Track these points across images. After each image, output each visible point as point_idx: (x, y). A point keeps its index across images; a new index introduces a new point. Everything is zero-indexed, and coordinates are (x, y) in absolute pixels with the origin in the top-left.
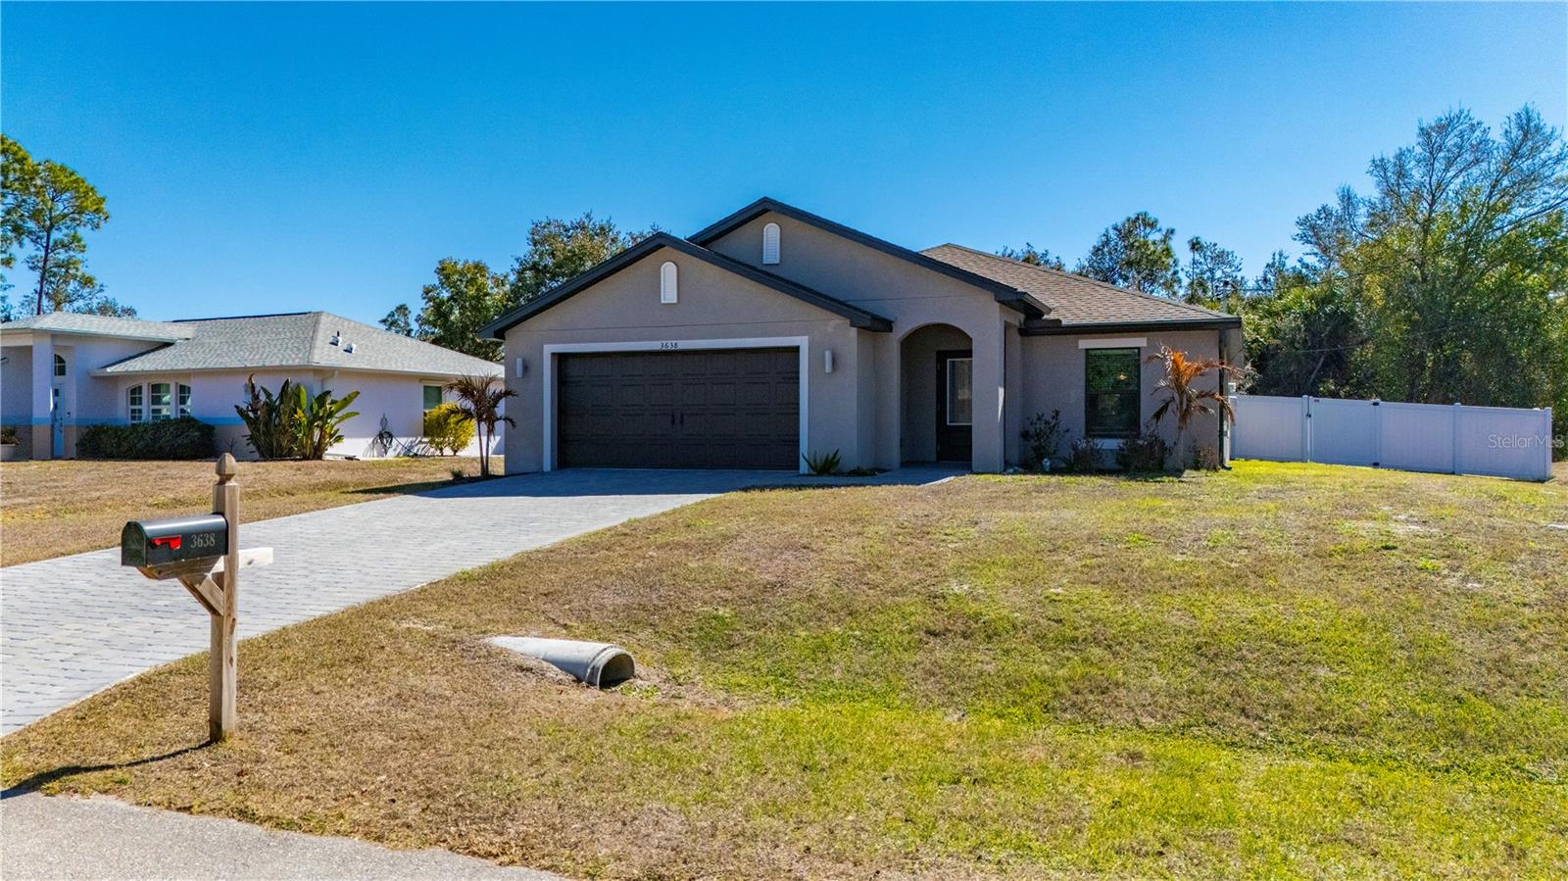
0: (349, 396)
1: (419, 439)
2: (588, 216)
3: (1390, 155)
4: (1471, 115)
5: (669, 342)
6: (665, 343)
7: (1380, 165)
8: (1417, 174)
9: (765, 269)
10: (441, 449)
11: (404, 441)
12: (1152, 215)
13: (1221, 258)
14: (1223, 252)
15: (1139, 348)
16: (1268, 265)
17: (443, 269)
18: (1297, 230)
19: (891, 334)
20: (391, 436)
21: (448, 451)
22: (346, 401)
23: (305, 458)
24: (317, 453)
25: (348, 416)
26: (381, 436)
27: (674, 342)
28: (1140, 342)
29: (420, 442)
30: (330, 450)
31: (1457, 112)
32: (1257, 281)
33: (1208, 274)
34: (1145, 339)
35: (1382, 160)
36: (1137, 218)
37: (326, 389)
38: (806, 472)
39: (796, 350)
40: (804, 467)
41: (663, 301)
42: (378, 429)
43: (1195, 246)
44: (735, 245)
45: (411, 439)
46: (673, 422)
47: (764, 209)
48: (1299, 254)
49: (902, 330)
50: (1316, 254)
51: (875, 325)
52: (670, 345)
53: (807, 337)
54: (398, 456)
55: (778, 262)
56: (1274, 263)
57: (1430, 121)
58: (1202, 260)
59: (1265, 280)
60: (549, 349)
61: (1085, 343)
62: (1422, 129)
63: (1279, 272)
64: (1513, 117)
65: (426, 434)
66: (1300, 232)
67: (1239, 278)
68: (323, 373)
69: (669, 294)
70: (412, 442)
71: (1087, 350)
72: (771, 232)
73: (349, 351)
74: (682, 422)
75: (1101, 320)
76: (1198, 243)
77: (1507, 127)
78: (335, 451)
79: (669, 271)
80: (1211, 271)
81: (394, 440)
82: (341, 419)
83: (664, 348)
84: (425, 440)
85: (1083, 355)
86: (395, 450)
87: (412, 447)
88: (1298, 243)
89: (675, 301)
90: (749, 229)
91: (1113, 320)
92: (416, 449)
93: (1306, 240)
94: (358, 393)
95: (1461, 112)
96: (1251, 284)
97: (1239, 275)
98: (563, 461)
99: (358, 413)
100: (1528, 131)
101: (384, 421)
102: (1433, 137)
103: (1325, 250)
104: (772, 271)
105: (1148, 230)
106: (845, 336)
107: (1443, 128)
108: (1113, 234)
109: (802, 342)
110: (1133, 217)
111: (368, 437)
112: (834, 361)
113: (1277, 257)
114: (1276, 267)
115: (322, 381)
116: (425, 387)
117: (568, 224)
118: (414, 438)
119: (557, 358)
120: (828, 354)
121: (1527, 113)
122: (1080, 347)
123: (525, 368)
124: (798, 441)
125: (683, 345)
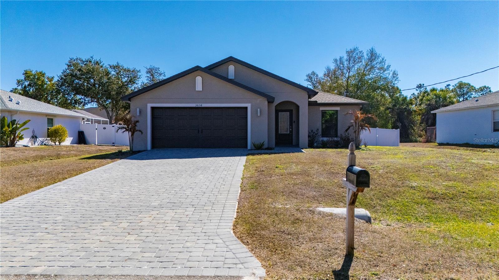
0: (26, 121)
1: (46, 139)
2: (92, 57)
3: (338, 58)
4: (359, 49)
5: (199, 104)
6: (197, 104)
7: (336, 61)
8: (346, 63)
9: (230, 79)
10: (55, 143)
11: (40, 139)
15: (337, 111)
17: (26, 73)
18: (306, 78)
19: (273, 104)
20: (36, 137)
21: (57, 143)
22: (25, 123)
23: (7, 146)
24: (13, 144)
25: (24, 129)
26: (33, 137)
27: (201, 104)
28: (338, 108)
29: (46, 140)
30: (18, 143)
31: (355, 48)
34: (339, 108)
35: (336, 59)
37: (13, 119)
38: (250, 149)
39: (246, 108)
40: (249, 147)
41: (196, 90)
42: (31, 135)
44: (220, 70)
45: (43, 139)
46: (198, 132)
47: (231, 60)
49: (277, 102)
50: (310, 85)
52: (199, 105)
53: (250, 104)
54: (38, 145)
55: (234, 79)
57: (348, 50)
60: (149, 106)
61: (322, 108)
62: (347, 52)
64: (369, 50)
65: (48, 137)
68: (12, 112)
69: (199, 87)
70: (43, 140)
71: (322, 110)
72: (231, 68)
73: (18, 104)
74: (202, 132)
75: (327, 102)
77: (367, 53)
78: (20, 143)
79: (199, 79)
81: (38, 139)
82: (22, 131)
83: (197, 106)
84: (49, 139)
85: (321, 112)
86: (37, 143)
87: (43, 142)
89: (201, 90)
90: (223, 67)
92: (45, 142)
93: (308, 80)
94: (30, 120)
95: (356, 48)
98: (154, 146)
99: (29, 128)
100: (373, 55)
101: (33, 132)
102: (350, 54)
106: (264, 104)
107: (352, 51)
109: (249, 106)
111: (28, 138)
112: (260, 112)
115: (11, 115)
116: (48, 118)
117: (84, 60)
118: (44, 138)
119: (153, 109)
120: (259, 110)
121: (373, 49)
122: (320, 110)
123: (140, 112)
124: (247, 138)
125: (204, 105)
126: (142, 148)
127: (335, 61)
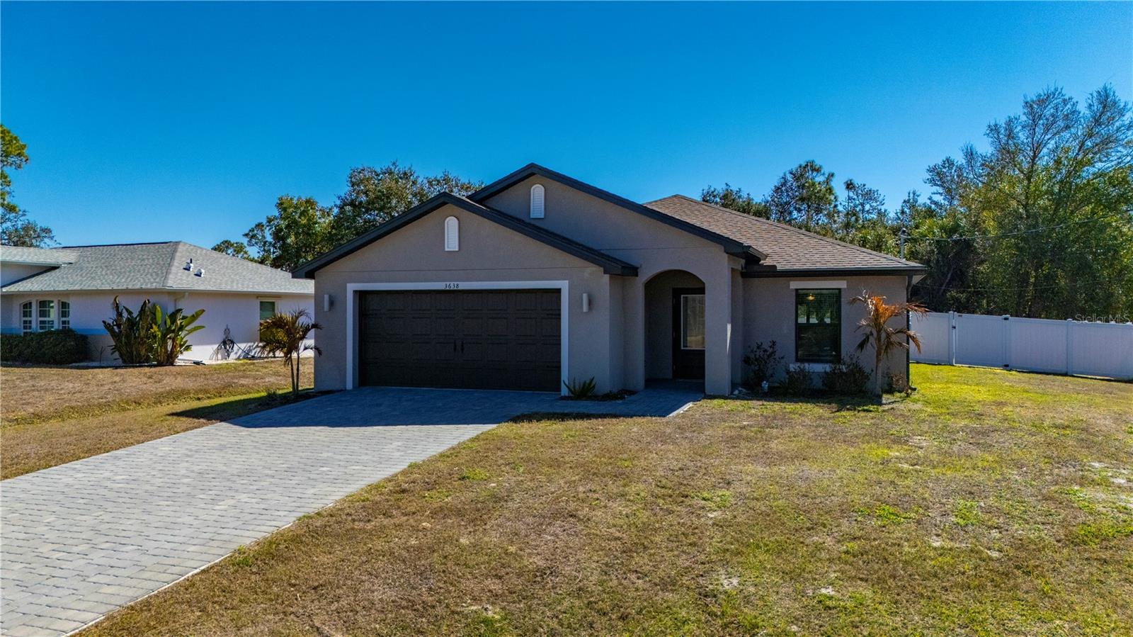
0: (196, 313)
1: (256, 344)
2: (394, 164)
3: (1002, 122)
4: (1063, 92)
5: (452, 284)
6: (448, 284)
7: (994, 129)
8: (1022, 136)
9: (533, 222)
11: (243, 346)
12: (818, 163)
13: (869, 195)
14: (870, 191)
15: (840, 289)
16: (905, 201)
17: (281, 204)
18: (928, 176)
19: (637, 278)
20: (233, 342)
22: (194, 317)
23: (160, 364)
24: (169, 360)
25: (195, 329)
26: (224, 343)
27: (456, 283)
28: (841, 284)
29: (257, 346)
30: (180, 357)
31: (1053, 90)
32: (896, 213)
33: (860, 207)
34: (845, 282)
35: (996, 125)
36: (807, 165)
37: (178, 308)
38: (567, 395)
39: (558, 291)
40: (564, 391)
41: (446, 249)
42: (222, 337)
43: (849, 186)
44: (506, 202)
45: (249, 344)
46: (455, 349)
47: (530, 173)
48: (928, 194)
49: (646, 274)
50: (941, 194)
51: (623, 270)
52: (452, 285)
53: (567, 282)
54: (238, 359)
55: (542, 217)
56: (909, 200)
57: (1032, 96)
58: (855, 197)
59: (903, 212)
60: (351, 287)
61: (795, 284)
62: (1026, 103)
63: (913, 206)
64: (1095, 94)
65: (261, 340)
66: (930, 177)
67: (883, 211)
68: (177, 294)
69: (452, 243)
70: (250, 347)
71: (797, 290)
72: (537, 192)
73: (199, 275)
74: (462, 349)
75: (808, 266)
76: (851, 184)
77: (1090, 101)
78: (184, 358)
79: (451, 225)
80: (862, 205)
81: (236, 347)
82: (190, 332)
83: (448, 288)
84: (261, 344)
85: (794, 293)
86: (236, 353)
87: (250, 351)
88: (928, 185)
89: (457, 250)
90: (519, 188)
91: (819, 266)
92: (254, 352)
93: (932, 182)
94: (204, 311)
95: (1056, 90)
96: (892, 215)
97: (883, 208)
98: (361, 380)
99: (203, 327)
100: (1106, 104)
101: (227, 331)
102: (1035, 108)
103: (949, 191)
104: (538, 224)
105: (815, 174)
106: (600, 281)
107: (1043, 101)
108: (789, 177)
109: (564, 285)
110: (804, 165)
111: (215, 343)
112: (590, 303)
113: (911, 195)
114: (911, 203)
115: (175, 300)
116: (261, 302)
117: (379, 171)
118: (252, 344)
119: (358, 294)
120: (585, 296)
121: (1106, 91)
122: (791, 287)
123: (331, 302)
124: (560, 367)
125: (464, 286)
126: (337, 386)
127: (992, 130)
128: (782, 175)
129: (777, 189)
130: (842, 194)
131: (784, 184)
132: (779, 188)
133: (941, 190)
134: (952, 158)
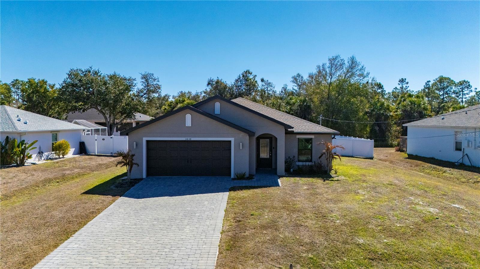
0: (34, 142)
2: (91, 68)
3: (321, 65)
4: (340, 56)
6: (187, 138)
9: (216, 116)
10: (59, 156)
11: (46, 154)
12: (251, 71)
13: (269, 84)
14: (270, 83)
15: (312, 139)
16: (283, 88)
18: (292, 79)
19: (254, 136)
20: (42, 153)
21: (61, 156)
22: (32, 144)
23: (18, 166)
24: (22, 164)
25: (32, 149)
26: (39, 153)
27: (190, 138)
29: (51, 154)
30: (27, 162)
31: (337, 55)
32: (280, 92)
33: (266, 89)
34: (313, 136)
35: (319, 66)
36: (247, 71)
37: (22, 139)
39: (230, 141)
40: (232, 177)
41: (186, 126)
43: (262, 80)
44: (207, 108)
46: (188, 162)
47: (216, 98)
48: (292, 87)
50: (296, 86)
51: (251, 134)
52: (189, 139)
54: (44, 160)
55: (219, 114)
56: (284, 87)
57: (331, 57)
58: (265, 85)
59: (282, 92)
60: (145, 139)
61: (298, 136)
62: (329, 59)
63: (285, 90)
64: (350, 58)
65: (53, 150)
66: (292, 80)
67: (275, 91)
68: (21, 134)
69: (188, 123)
70: (48, 154)
71: (298, 138)
72: (217, 105)
73: (26, 123)
74: (191, 162)
75: (302, 131)
76: (263, 80)
77: (348, 60)
79: (188, 117)
80: (267, 88)
81: (44, 155)
82: (30, 150)
83: (187, 140)
84: (54, 152)
85: (298, 140)
86: (43, 158)
87: (49, 156)
88: (292, 83)
89: (191, 126)
90: (210, 104)
92: (50, 156)
93: (293, 82)
94: (37, 141)
96: (278, 93)
97: (275, 89)
98: (148, 174)
100: (353, 63)
101: (40, 148)
102: (332, 60)
103: (298, 85)
105: (250, 75)
106: (246, 138)
107: (335, 59)
108: (241, 76)
109: (232, 139)
110: (246, 71)
111: (36, 154)
112: (242, 146)
113: (285, 86)
114: (285, 89)
115: (20, 136)
116: (52, 135)
117: (84, 70)
118: (49, 153)
119: (148, 142)
120: (241, 143)
121: (353, 57)
123: (137, 145)
124: (230, 168)
125: (193, 139)
126: (139, 177)
127: (318, 67)
128: (239, 75)
129: (237, 81)
130: (260, 83)
131: (239, 79)
132: (237, 80)
133: (296, 85)
134: (300, 73)
